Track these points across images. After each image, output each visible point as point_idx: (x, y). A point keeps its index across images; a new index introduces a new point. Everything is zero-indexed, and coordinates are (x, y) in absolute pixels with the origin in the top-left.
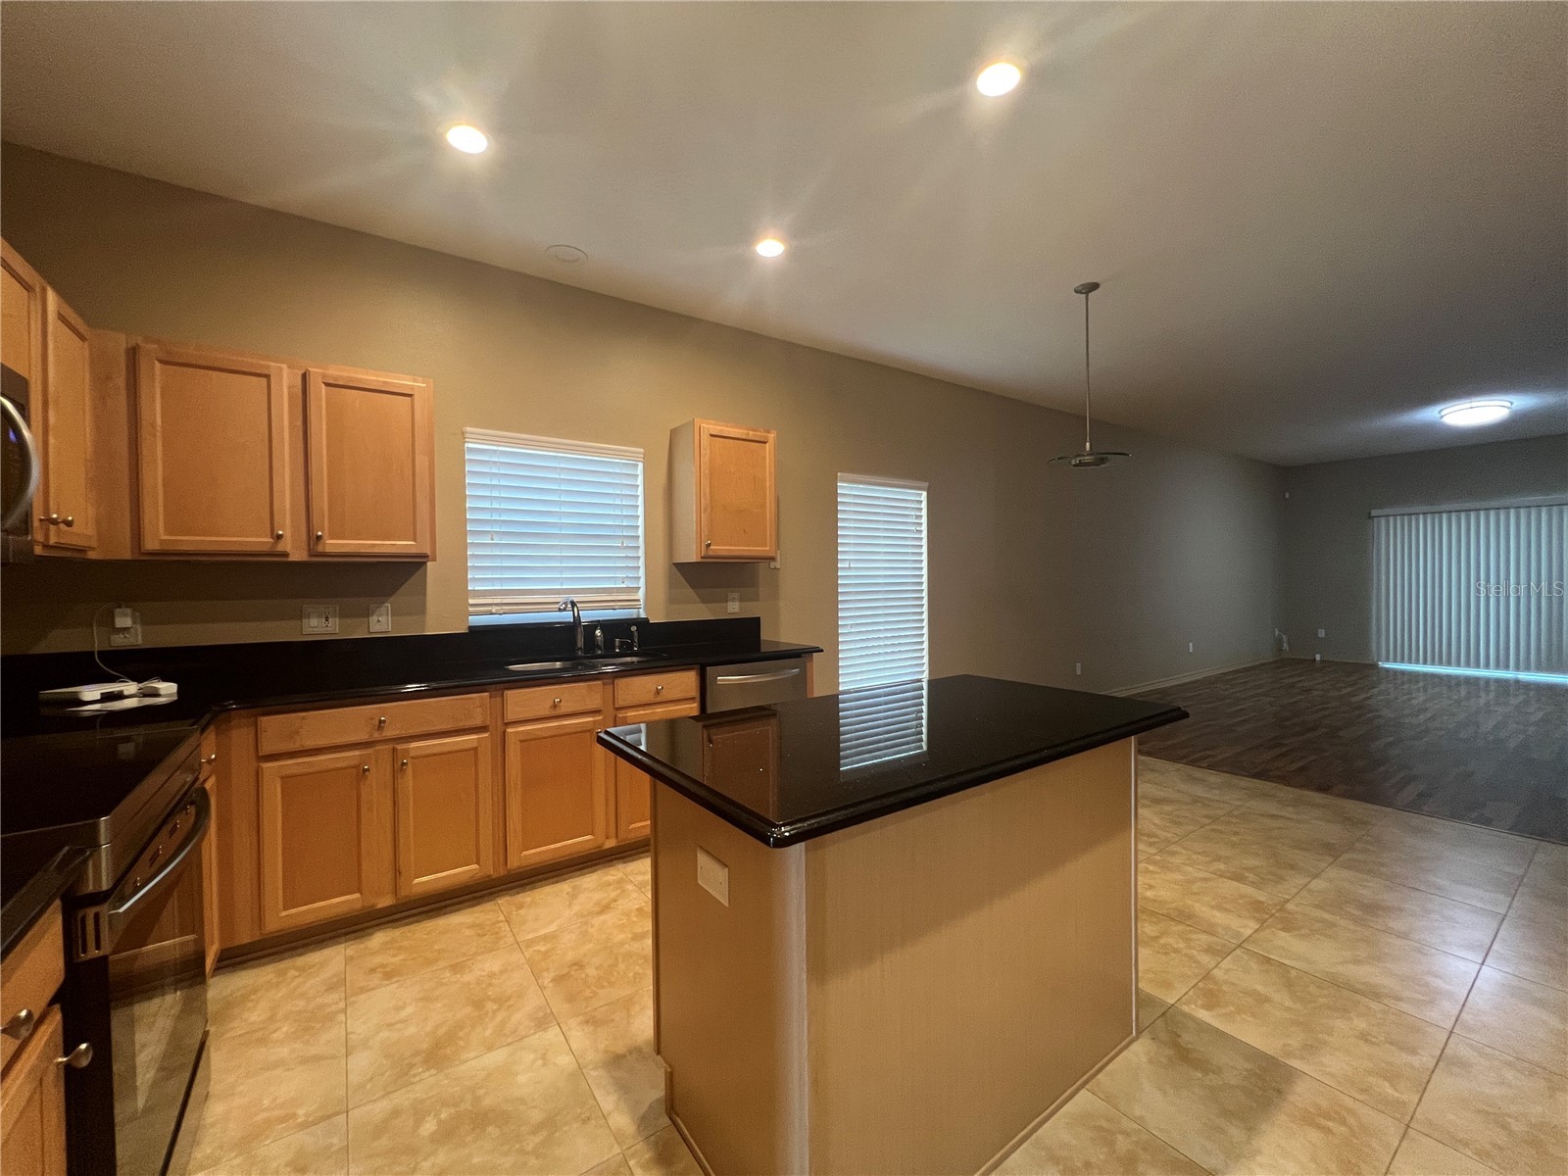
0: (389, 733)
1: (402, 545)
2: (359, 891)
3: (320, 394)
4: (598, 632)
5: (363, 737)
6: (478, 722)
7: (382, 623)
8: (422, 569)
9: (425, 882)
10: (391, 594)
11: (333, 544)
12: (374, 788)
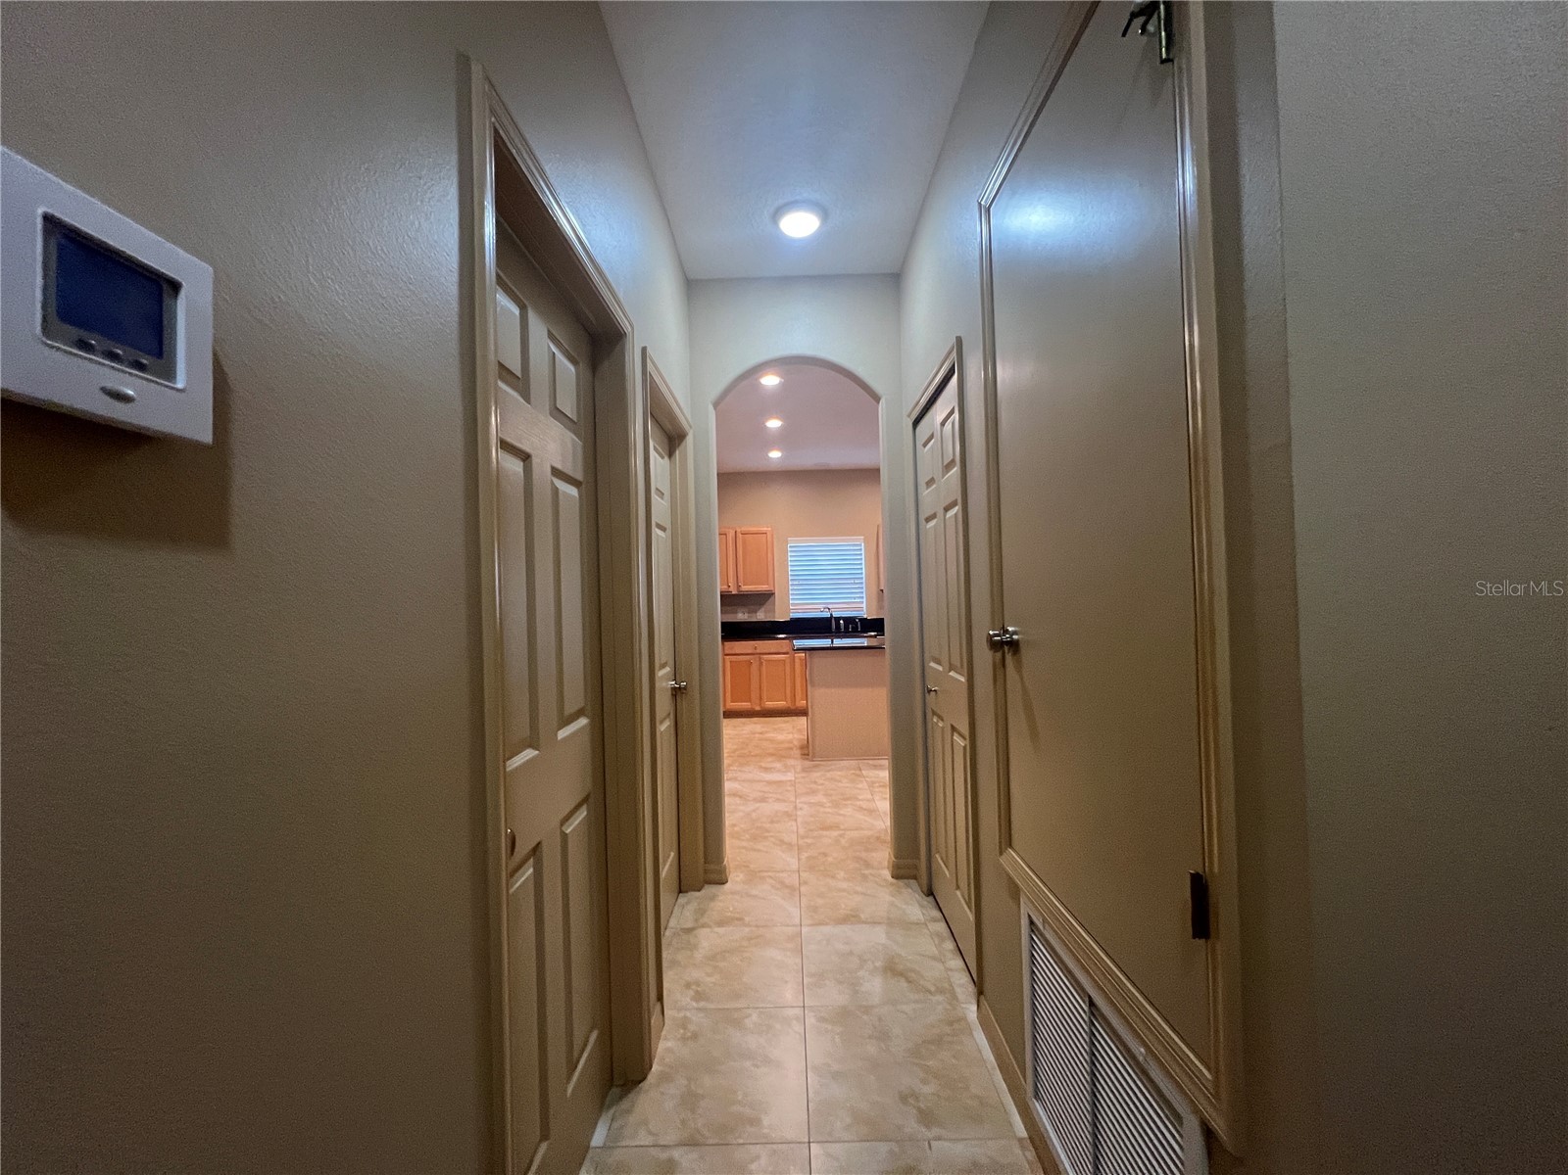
0: (758, 651)
1: (763, 588)
2: (750, 701)
3: (740, 536)
4: (841, 622)
5: (749, 652)
6: (784, 651)
7: (761, 616)
8: (772, 598)
9: (770, 704)
10: (763, 604)
11: (745, 588)
12: (754, 667)
